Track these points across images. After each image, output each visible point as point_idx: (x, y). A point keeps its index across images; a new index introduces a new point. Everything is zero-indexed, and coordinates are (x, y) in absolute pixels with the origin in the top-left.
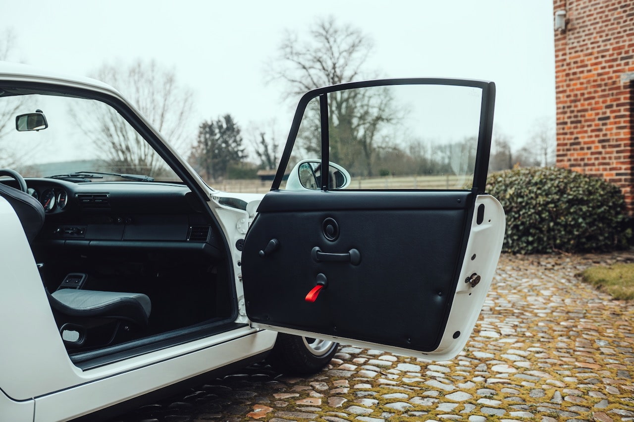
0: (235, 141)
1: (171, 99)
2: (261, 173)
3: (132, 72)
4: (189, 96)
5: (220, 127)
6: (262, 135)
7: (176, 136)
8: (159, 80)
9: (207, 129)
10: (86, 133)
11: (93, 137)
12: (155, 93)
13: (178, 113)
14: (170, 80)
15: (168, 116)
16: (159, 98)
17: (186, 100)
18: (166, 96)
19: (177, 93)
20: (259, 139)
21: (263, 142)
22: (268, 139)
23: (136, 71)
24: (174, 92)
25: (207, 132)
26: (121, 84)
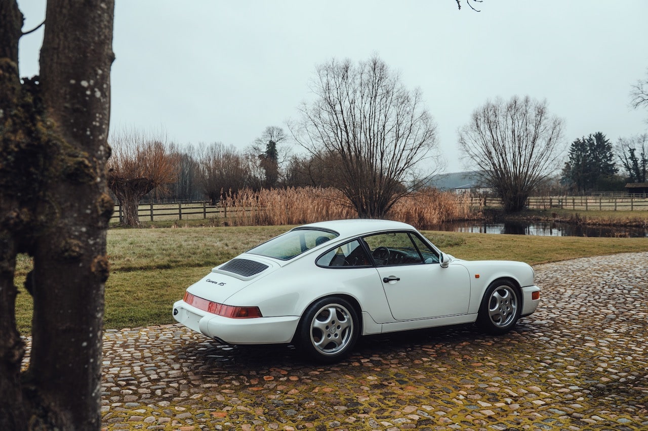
0: (605, 157)
1: (542, 128)
2: (628, 185)
3: (510, 108)
4: (556, 124)
5: (592, 145)
6: (632, 151)
7: (545, 158)
8: (532, 113)
9: (579, 146)
10: (472, 157)
11: (478, 160)
12: (528, 124)
13: (547, 139)
14: (541, 112)
15: (538, 142)
16: (531, 128)
17: (554, 128)
18: (537, 126)
19: (547, 122)
20: (629, 155)
21: (633, 157)
22: (637, 154)
23: (513, 106)
24: (544, 122)
25: (579, 149)
26: (501, 119)
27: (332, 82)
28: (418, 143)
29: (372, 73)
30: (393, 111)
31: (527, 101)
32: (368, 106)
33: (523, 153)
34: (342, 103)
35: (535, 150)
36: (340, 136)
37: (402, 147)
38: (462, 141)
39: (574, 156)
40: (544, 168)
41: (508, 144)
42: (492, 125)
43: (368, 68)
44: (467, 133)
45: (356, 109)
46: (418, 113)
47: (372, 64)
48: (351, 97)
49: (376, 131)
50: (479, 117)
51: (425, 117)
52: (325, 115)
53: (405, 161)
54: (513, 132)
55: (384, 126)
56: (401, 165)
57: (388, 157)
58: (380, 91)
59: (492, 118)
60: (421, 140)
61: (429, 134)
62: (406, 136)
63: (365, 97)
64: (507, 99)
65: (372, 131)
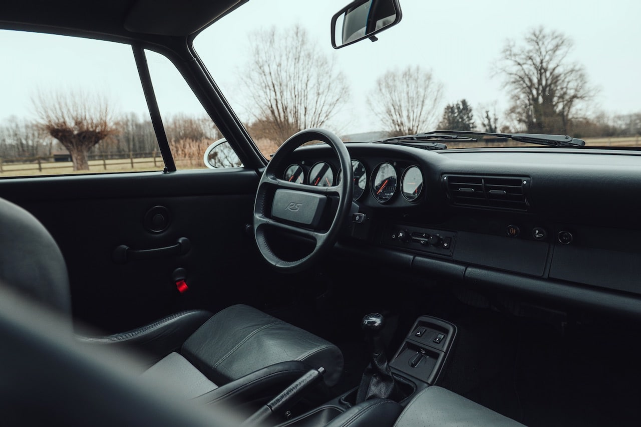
0: (468, 117)
1: (429, 90)
2: (485, 137)
3: (405, 74)
4: (440, 87)
5: (458, 108)
6: (487, 112)
8: (422, 79)
9: (450, 109)
10: (376, 115)
11: (381, 117)
12: (419, 88)
13: (434, 99)
14: (429, 78)
15: (427, 102)
16: (421, 91)
17: (438, 91)
18: (426, 89)
19: (433, 87)
20: (485, 115)
21: (487, 117)
22: (491, 115)
23: (407, 74)
24: (431, 86)
25: (450, 112)
26: (398, 83)
27: (261, 47)
28: (335, 99)
29: (295, 36)
30: (314, 72)
31: (418, 69)
32: (292, 68)
33: (415, 111)
34: (270, 66)
35: (424, 108)
36: (269, 95)
37: (322, 103)
38: (369, 102)
39: (446, 117)
40: (431, 122)
41: (404, 104)
42: (391, 89)
43: (292, 33)
44: (372, 95)
45: (282, 71)
46: (335, 73)
47: (295, 30)
48: (278, 60)
49: (299, 90)
50: (381, 83)
51: (341, 78)
52: (256, 75)
53: (325, 115)
54: (408, 93)
55: (307, 85)
56: (322, 118)
57: (311, 112)
58: (302, 54)
59: (391, 83)
60: (337, 97)
61: (345, 90)
62: (325, 94)
63: (290, 60)
64: (403, 68)
65: (296, 89)
